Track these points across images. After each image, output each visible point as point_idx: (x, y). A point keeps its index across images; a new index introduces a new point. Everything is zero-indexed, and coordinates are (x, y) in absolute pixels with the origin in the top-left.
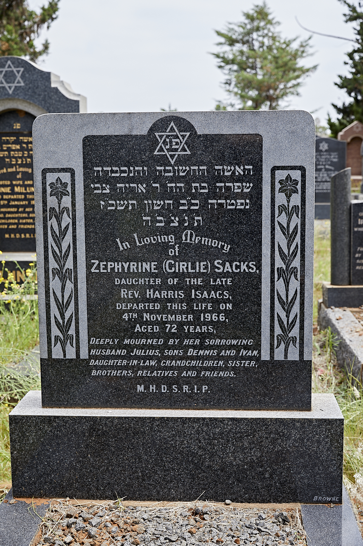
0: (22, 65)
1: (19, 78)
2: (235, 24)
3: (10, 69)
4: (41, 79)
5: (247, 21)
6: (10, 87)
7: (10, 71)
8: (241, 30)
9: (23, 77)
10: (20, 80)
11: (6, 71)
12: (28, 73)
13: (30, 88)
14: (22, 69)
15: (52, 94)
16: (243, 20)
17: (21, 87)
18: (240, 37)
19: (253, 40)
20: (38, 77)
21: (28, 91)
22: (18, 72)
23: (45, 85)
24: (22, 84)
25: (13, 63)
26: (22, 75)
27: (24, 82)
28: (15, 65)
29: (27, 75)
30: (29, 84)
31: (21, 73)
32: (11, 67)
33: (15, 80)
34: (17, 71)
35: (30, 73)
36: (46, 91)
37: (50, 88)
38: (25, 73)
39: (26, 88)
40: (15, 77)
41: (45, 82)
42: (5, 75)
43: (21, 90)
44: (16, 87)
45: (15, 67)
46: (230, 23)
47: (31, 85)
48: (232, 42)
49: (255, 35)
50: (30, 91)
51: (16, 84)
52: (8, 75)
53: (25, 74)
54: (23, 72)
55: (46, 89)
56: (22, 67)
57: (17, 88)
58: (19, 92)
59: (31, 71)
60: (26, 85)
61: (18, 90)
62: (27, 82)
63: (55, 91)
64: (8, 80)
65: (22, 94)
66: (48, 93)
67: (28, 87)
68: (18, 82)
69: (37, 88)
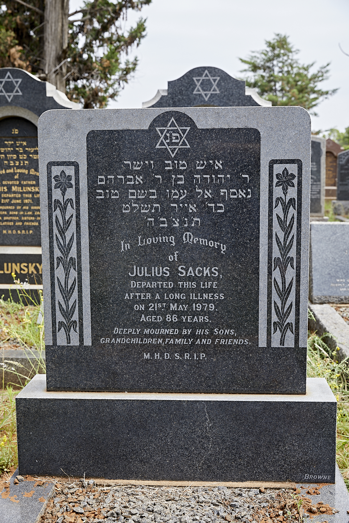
0: (219, 74)
1: (215, 86)
2: (258, 52)
3: (207, 78)
4: (236, 88)
5: (269, 49)
6: (206, 95)
7: (207, 79)
8: (263, 56)
9: (218, 85)
10: (216, 88)
11: (203, 80)
12: (224, 81)
13: (225, 96)
14: (218, 78)
15: (246, 101)
16: (265, 48)
17: (216, 94)
18: (262, 63)
19: (273, 66)
20: (233, 85)
21: (223, 98)
22: (215, 80)
23: (239, 93)
24: (218, 92)
25: (210, 73)
26: (218, 83)
27: (220, 90)
28: (212, 74)
29: (223, 84)
30: (224, 92)
31: (217, 82)
32: (208, 76)
33: (211, 88)
34: (213, 79)
35: (226, 81)
36: (240, 99)
37: (244, 95)
38: (221, 81)
39: (221, 96)
40: (211, 85)
41: (239, 91)
42: (202, 84)
43: (217, 97)
44: (211, 94)
45: (211, 76)
46: (253, 52)
47: (226, 93)
48: (255, 68)
49: (275, 62)
50: (225, 98)
51: (212, 92)
52: (205, 83)
53: (221, 83)
54: (219, 81)
55: (240, 97)
56: (219, 76)
57: (213, 95)
58: (214, 99)
59: (227, 81)
60: (222, 92)
61: (213, 97)
62: (222, 90)
63: (248, 98)
64: (204, 88)
65: (217, 101)
66: (242, 101)
67: (223, 95)
68: (214, 90)
69: (231, 96)
